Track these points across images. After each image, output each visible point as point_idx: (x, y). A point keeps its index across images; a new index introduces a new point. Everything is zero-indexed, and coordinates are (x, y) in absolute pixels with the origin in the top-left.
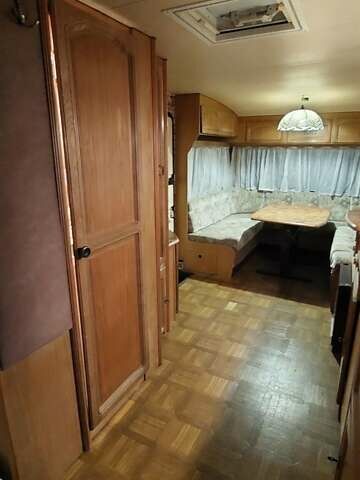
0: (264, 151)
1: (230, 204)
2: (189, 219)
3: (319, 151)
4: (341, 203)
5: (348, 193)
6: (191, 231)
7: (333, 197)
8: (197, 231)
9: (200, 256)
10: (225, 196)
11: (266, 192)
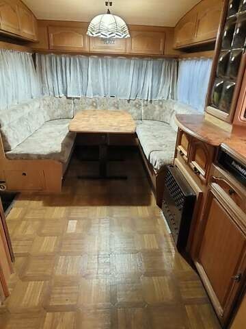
0: (68, 59)
1: (43, 112)
2: (3, 136)
3: (116, 61)
4: (135, 106)
5: (139, 98)
6: (7, 149)
7: (129, 101)
8: (16, 148)
9: (24, 174)
10: (37, 105)
11: (74, 99)
